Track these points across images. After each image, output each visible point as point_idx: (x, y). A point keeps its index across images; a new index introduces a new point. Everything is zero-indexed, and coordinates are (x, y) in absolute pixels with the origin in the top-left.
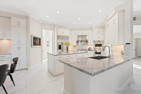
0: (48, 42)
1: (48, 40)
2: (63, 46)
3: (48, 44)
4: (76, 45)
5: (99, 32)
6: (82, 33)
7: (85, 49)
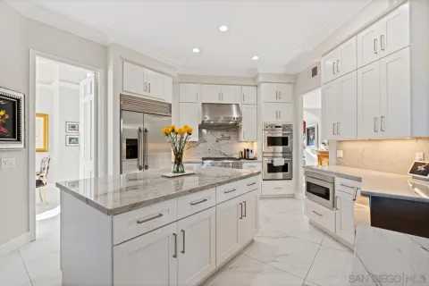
0: (73, 127)
1: (72, 120)
2: (145, 142)
3: (73, 134)
4: (197, 140)
5: (278, 95)
6: (221, 96)
7: (229, 154)
